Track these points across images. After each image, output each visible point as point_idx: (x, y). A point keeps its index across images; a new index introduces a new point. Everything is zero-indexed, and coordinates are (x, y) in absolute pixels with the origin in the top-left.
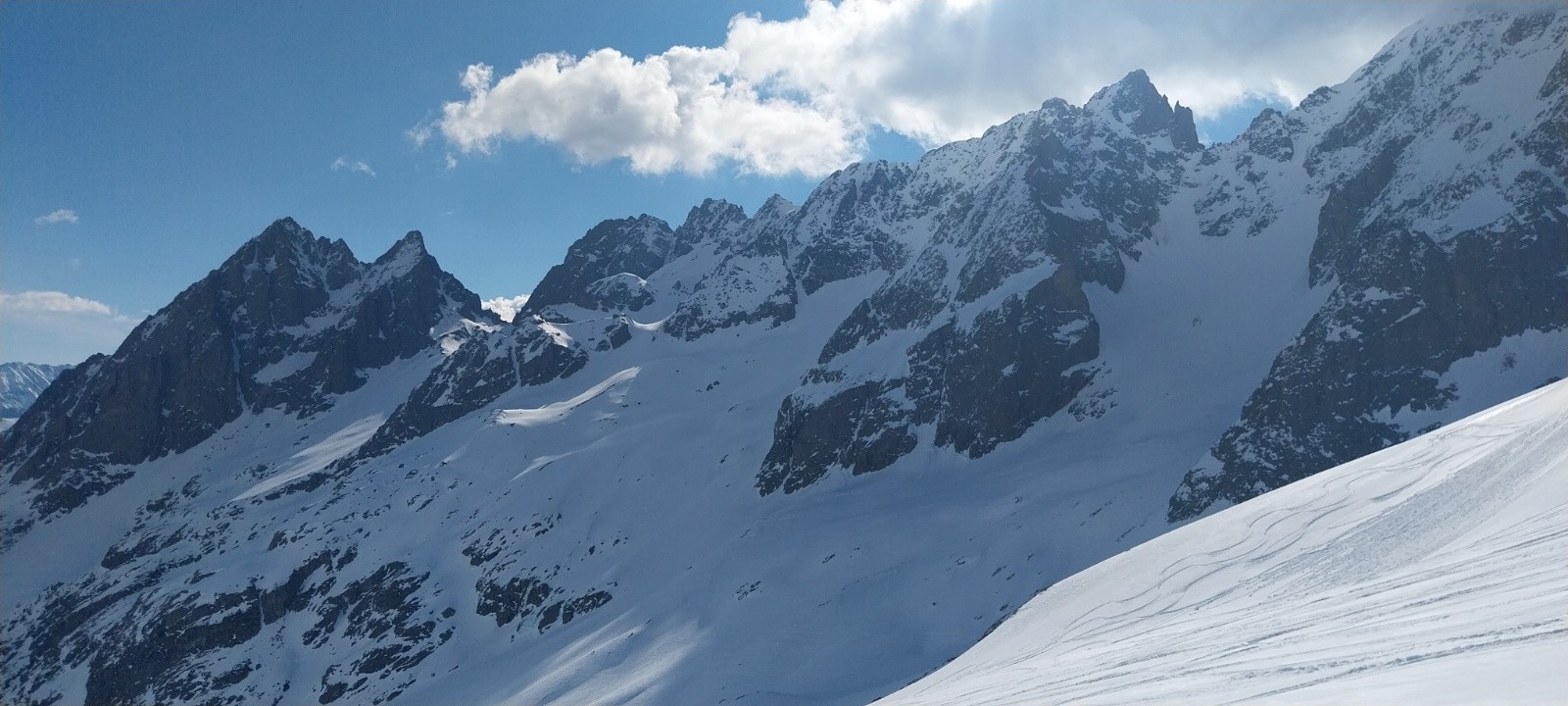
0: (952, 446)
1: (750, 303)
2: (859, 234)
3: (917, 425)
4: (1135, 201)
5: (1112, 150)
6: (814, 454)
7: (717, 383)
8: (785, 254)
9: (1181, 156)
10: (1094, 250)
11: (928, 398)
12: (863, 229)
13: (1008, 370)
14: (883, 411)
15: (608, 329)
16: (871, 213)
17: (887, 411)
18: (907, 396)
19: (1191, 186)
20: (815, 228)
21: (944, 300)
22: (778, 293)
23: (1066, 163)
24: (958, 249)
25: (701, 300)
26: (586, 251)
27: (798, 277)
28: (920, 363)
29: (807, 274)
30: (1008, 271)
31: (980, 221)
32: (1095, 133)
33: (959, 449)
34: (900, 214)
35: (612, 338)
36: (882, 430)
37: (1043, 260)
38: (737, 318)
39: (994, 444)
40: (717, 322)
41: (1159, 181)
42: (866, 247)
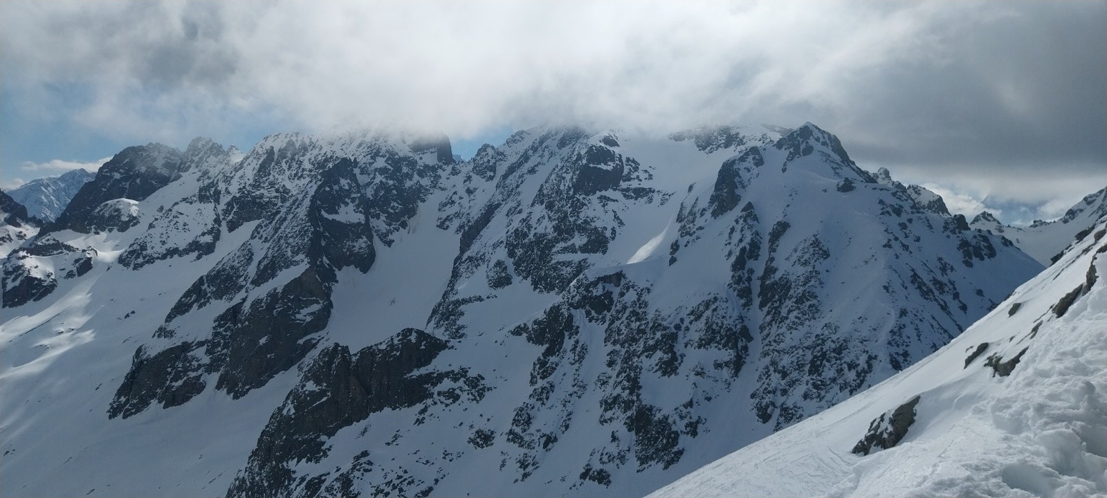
0: (225, 390)
1: (182, 240)
2: (271, 188)
3: (209, 374)
4: (398, 203)
5: (389, 167)
6: (144, 392)
7: (133, 312)
8: (217, 201)
9: (440, 167)
10: (355, 244)
11: (219, 355)
12: (274, 184)
13: (263, 341)
14: (188, 364)
15: (77, 261)
16: (282, 172)
17: (191, 365)
18: (206, 354)
19: (443, 189)
20: (242, 181)
21: (244, 283)
22: (203, 234)
23: (349, 181)
24: (264, 244)
25: (148, 238)
26: (112, 170)
27: (223, 219)
28: (219, 330)
29: (230, 217)
30: (283, 266)
31: (281, 224)
32: (381, 154)
33: (228, 393)
34: (300, 174)
35: (78, 268)
36: (185, 378)
37: (303, 261)
38: (172, 252)
39: (248, 390)
40: (157, 255)
41: (422, 186)
42: (275, 197)
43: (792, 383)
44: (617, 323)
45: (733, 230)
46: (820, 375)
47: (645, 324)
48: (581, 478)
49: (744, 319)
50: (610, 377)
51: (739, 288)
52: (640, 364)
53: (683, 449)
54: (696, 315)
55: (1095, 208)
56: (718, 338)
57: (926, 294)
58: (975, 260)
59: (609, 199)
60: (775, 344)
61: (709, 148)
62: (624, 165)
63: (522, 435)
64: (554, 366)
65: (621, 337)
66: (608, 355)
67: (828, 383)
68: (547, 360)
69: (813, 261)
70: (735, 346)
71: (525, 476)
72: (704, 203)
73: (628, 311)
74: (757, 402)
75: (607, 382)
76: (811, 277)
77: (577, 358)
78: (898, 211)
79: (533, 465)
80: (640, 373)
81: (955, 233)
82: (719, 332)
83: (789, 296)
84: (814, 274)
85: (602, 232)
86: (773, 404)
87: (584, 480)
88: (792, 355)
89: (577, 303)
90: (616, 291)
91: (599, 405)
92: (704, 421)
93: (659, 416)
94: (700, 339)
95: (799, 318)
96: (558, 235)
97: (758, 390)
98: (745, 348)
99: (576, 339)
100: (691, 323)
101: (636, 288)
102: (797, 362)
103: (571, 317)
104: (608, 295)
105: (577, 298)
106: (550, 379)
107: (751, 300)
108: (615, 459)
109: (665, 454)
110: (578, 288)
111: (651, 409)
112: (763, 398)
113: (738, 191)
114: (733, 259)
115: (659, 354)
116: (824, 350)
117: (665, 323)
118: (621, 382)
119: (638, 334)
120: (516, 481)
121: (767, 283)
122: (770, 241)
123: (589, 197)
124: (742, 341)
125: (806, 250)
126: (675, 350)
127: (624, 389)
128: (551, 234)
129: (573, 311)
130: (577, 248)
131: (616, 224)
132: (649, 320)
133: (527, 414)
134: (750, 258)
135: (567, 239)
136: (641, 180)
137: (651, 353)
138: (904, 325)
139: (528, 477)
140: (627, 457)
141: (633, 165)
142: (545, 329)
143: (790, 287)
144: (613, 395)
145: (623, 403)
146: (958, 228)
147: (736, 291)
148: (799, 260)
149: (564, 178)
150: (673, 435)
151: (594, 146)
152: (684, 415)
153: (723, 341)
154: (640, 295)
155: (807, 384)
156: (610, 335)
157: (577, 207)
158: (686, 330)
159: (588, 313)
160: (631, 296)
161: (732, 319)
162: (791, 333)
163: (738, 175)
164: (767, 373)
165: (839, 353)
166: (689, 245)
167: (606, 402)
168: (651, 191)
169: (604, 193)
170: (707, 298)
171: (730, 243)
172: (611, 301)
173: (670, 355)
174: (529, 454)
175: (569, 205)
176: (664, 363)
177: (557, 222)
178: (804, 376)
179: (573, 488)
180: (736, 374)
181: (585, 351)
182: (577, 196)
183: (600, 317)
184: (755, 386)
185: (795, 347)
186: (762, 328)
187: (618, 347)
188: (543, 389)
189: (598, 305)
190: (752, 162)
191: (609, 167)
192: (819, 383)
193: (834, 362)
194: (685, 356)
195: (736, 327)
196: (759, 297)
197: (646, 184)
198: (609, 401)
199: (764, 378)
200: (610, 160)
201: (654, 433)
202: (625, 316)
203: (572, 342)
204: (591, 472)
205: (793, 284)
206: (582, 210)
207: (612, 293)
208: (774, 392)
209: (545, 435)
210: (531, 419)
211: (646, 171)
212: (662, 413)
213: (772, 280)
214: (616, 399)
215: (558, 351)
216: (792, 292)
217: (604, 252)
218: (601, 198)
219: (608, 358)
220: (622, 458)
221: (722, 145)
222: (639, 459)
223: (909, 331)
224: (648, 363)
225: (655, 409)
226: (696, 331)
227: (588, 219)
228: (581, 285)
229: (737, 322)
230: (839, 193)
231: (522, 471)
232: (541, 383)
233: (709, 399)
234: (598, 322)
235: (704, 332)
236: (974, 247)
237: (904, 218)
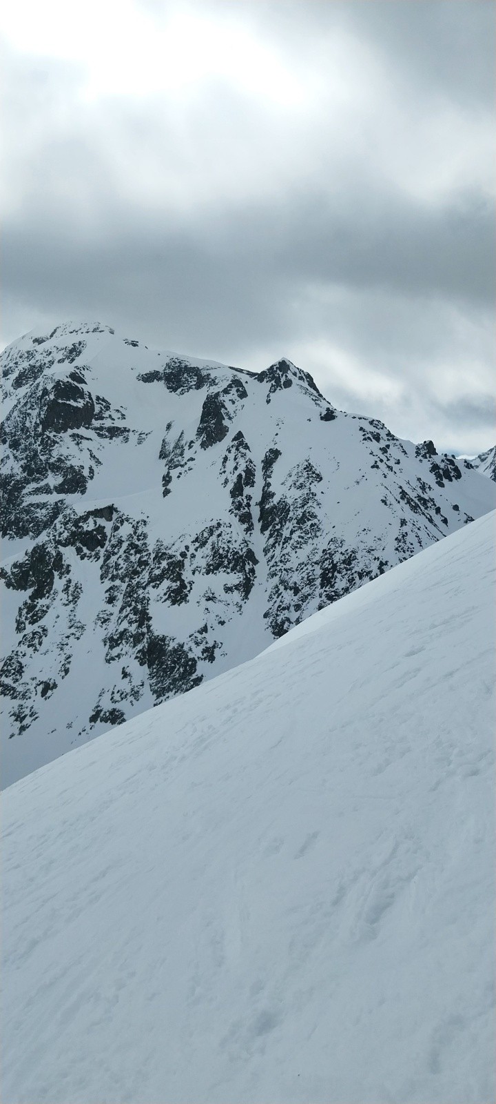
43: (305, 598)
44: (113, 559)
45: (226, 459)
46: (332, 586)
47: (146, 555)
48: (91, 721)
49: (248, 543)
50: (112, 614)
51: (240, 513)
52: (147, 596)
53: (202, 676)
54: (201, 541)
55: (488, 464)
56: (226, 562)
57: (415, 508)
58: (445, 481)
59: (82, 437)
60: (281, 564)
61: (180, 390)
62: (95, 403)
63: (14, 685)
64: (45, 608)
65: (120, 572)
66: (106, 592)
67: (341, 593)
68: (35, 603)
69: (308, 484)
70: (242, 570)
71: (23, 729)
72: (191, 434)
73: (125, 546)
74: (271, 620)
75: (108, 619)
76: (308, 499)
77: (71, 598)
78: (377, 438)
79: (31, 716)
80: (148, 604)
81: (426, 458)
82: (226, 557)
83: (288, 518)
84: (311, 495)
85: (79, 471)
86: (288, 620)
87: (95, 722)
88: (302, 571)
89: (66, 540)
90: (108, 526)
91: (103, 643)
92: (220, 645)
93: (172, 645)
94: (207, 565)
95: (303, 538)
96: (28, 475)
97: (271, 609)
98: (252, 571)
99: (67, 578)
100: (196, 550)
101: (131, 521)
102: (308, 577)
103: (59, 555)
104: (100, 529)
105: (66, 535)
106: (41, 623)
107: (252, 524)
108: (128, 696)
109: (183, 684)
110: (66, 524)
111: (163, 639)
112: (277, 615)
113: (226, 422)
114: (230, 486)
115: (166, 584)
116: (335, 562)
117: (170, 552)
118: (126, 616)
119: (140, 565)
120: (12, 736)
121: (266, 507)
122: (263, 468)
123: (59, 435)
124: (249, 564)
125: (300, 474)
126: (183, 577)
127: (130, 623)
128: (19, 474)
129: (61, 549)
130: (52, 488)
131: (93, 463)
132: (151, 551)
133: (18, 662)
134: (247, 484)
135: (39, 479)
136: (114, 419)
137: (158, 582)
138: (406, 533)
139: (27, 730)
140: (141, 692)
141: (104, 404)
142: (27, 572)
143: (289, 510)
144: (119, 631)
145: (131, 637)
146: (428, 453)
147: (238, 517)
148: (295, 484)
149: (29, 414)
150: (190, 663)
151: (62, 381)
152: (199, 641)
153: (231, 565)
154: (136, 528)
155: (321, 597)
156: (107, 572)
157: (48, 445)
158: (192, 557)
159: (79, 551)
160: (125, 530)
161: (238, 543)
162: (296, 552)
163: (223, 406)
164: (277, 592)
165: (349, 564)
166: (181, 476)
167: (111, 639)
168: (126, 430)
169: (75, 431)
170: (209, 524)
171: (224, 472)
172: (104, 536)
173: (178, 583)
174: (25, 705)
175: (39, 443)
176: (173, 592)
177: (26, 461)
178: (316, 589)
179: (82, 733)
180: (246, 597)
181: (79, 590)
182: (47, 433)
183: (93, 553)
184: (266, 606)
185: (303, 563)
186: (266, 551)
187: (117, 582)
188: (34, 634)
189: (89, 541)
190: (236, 394)
191: (80, 404)
192: (333, 594)
193: (345, 572)
194: (194, 583)
195: (242, 551)
196: (259, 521)
197: (120, 424)
198: (115, 637)
199: (275, 597)
200: (78, 397)
201: (169, 663)
202: (122, 551)
203: (64, 581)
204: (102, 713)
205: (292, 507)
206: (54, 448)
207: (104, 527)
208: (288, 608)
209: (42, 683)
210: (23, 667)
211: (118, 411)
212: (176, 641)
213: (272, 504)
214: (123, 634)
215: (48, 592)
216: (291, 514)
217: (83, 492)
218: (73, 436)
219: (107, 595)
220: (136, 694)
221: (194, 387)
222: (155, 692)
223: (411, 538)
224: (156, 594)
225: (168, 638)
226: (202, 557)
227: (62, 458)
228: (69, 520)
229: (242, 546)
230: (323, 422)
231: (18, 724)
232: (30, 629)
233: (222, 623)
234: (91, 560)
235: (212, 557)
236: (443, 469)
237: (383, 444)
